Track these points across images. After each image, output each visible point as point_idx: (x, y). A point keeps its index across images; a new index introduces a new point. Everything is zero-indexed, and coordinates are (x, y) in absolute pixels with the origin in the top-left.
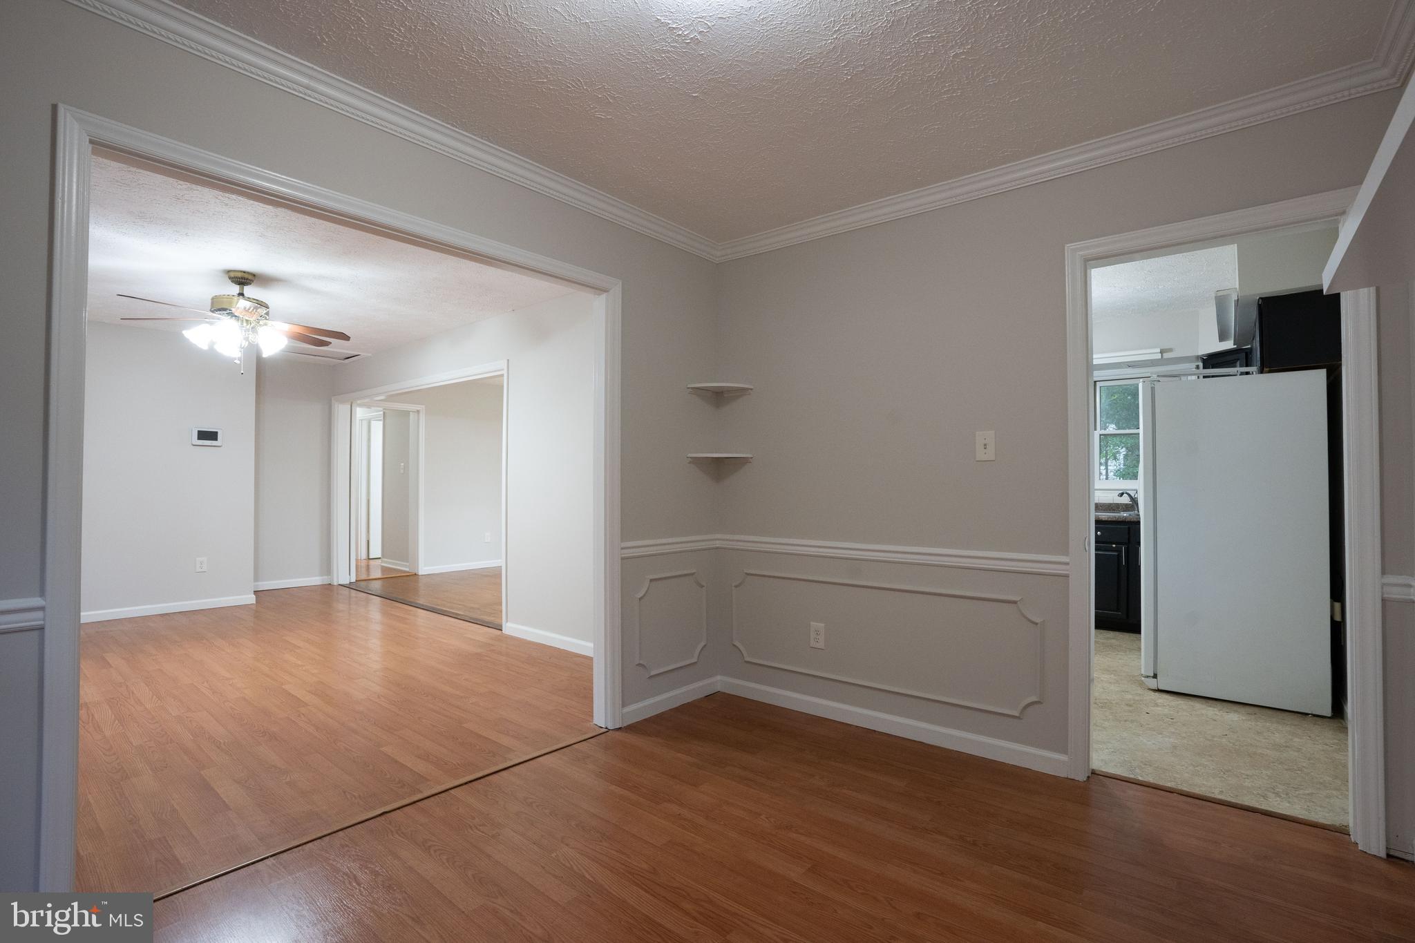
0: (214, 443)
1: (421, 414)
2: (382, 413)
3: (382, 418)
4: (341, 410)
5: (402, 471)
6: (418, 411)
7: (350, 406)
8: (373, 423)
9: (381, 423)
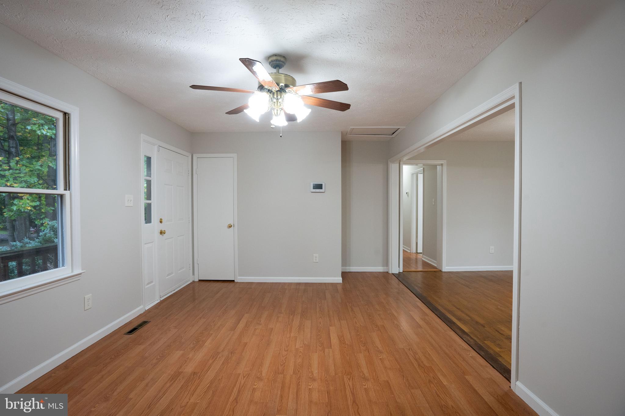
0: (320, 190)
1: (444, 167)
2: (422, 168)
3: (422, 172)
4: (394, 167)
5: (433, 204)
6: (442, 165)
7: (398, 165)
8: (419, 175)
9: (422, 175)
